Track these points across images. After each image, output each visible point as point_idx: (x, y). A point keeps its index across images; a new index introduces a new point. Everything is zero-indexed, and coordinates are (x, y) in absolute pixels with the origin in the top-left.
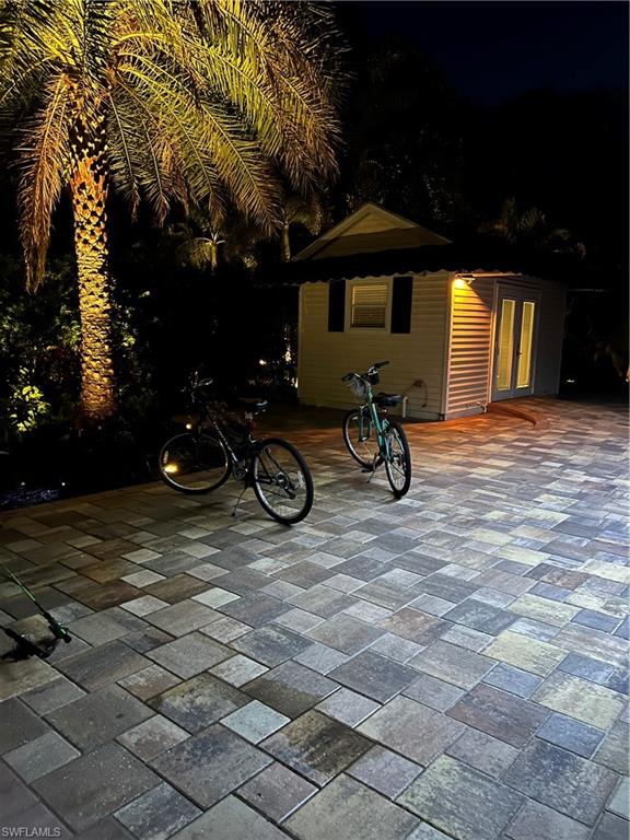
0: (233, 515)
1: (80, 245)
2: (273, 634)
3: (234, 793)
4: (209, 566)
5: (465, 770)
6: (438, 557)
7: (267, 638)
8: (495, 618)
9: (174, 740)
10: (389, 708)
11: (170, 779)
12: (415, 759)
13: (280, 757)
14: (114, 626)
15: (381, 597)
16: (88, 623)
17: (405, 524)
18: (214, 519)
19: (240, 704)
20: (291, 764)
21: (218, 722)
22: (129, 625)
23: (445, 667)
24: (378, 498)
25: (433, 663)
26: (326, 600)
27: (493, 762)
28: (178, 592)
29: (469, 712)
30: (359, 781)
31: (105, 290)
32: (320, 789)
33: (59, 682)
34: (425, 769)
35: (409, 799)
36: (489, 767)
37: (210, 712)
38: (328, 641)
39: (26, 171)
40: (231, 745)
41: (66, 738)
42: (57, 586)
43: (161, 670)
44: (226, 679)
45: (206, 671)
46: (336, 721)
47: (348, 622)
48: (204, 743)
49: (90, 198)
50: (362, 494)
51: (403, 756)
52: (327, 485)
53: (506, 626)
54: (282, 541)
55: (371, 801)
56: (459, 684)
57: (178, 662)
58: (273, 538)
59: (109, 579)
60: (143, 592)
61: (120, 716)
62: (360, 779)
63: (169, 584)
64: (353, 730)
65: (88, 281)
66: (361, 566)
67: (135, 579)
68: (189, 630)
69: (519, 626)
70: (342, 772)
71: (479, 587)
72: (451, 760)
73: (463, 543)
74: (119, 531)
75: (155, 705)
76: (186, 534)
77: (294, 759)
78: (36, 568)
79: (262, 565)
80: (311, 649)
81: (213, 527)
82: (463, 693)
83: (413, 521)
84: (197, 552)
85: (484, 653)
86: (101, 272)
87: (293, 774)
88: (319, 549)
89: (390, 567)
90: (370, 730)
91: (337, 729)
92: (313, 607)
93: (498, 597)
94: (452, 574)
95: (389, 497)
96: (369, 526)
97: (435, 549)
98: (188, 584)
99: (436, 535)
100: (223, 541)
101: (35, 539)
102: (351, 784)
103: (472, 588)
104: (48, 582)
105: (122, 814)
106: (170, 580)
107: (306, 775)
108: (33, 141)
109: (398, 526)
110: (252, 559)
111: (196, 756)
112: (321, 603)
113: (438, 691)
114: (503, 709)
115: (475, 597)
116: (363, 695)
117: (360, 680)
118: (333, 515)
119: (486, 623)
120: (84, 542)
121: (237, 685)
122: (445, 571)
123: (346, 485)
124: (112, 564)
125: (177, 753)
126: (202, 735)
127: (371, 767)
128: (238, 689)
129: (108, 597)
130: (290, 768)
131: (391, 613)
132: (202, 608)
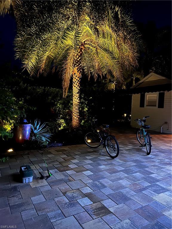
0: (100, 154)
1: (74, 87)
2: (98, 183)
3: (73, 215)
4: (89, 165)
5: (132, 224)
6: (152, 172)
7: (96, 184)
8: (161, 190)
9: (65, 202)
10: (119, 206)
11: (61, 209)
12: (120, 219)
13: (87, 211)
14: (62, 176)
15: (130, 179)
16: (57, 174)
17: (146, 162)
18: (95, 154)
19: (83, 197)
20: (89, 213)
21: (76, 200)
22: (65, 176)
23: (139, 199)
24: (142, 154)
25: (136, 197)
26: (115, 178)
27: (141, 224)
28: (80, 170)
29: (140, 211)
30: (103, 220)
31: (79, 97)
32: (93, 219)
33: (47, 185)
34: (121, 221)
35: (114, 227)
36: (139, 225)
37: (75, 198)
38: (111, 187)
39: (64, 71)
40: (77, 206)
41: (44, 197)
42: (54, 165)
43: (69, 186)
44: (82, 191)
45: (78, 189)
46: (104, 206)
47: (118, 184)
48: (71, 204)
49: (76, 76)
50: (138, 153)
51: (117, 217)
52: (129, 149)
53: (163, 192)
54: (109, 162)
55: (104, 225)
56: (141, 204)
57: (73, 186)
58: (108, 161)
59: (65, 165)
60: (72, 169)
61: (56, 195)
62: (104, 219)
63: (78, 168)
64: (107, 209)
65: (75, 95)
66: (128, 171)
67: (71, 166)
68: (78, 179)
69: (167, 193)
70: (100, 217)
71: (160, 181)
72: (129, 221)
73: (161, 169)
74: (72, 155)
75: (64, 194)
76: (87, 157)
77: (90, 212)
78: (51, 161)
79: (102, 167)
80: (105, 188)
81: (94, 156)
82: (141, 206)
83: (149, 161)
84: (88, 161)
85: (153, 198)
86: (78, 93)
87: (88, 215)
88: (119, 165)
89: (136, 172)
90: (111, 210)
91: (103, 207)
92: (110, 179)
93: (165, 184)
94: (154, 176)
95: (145, 154)
96: (136, 161)
97: (152, 169)
98: (83, 169)
99: (154, 166)
100: (95, 160)
101: (54, 154)
102: (101, 220)
103: (158, 181)
104: (53, 164)
105: (49, 214)
106: (79, 167)
107: (91, 216)
108: (66, 64)
109: (144, 162)
110: (101, 165)
111: (68, 206)
112: (113, 178)
113: (134, 204)
114: (151, 212)
115: (158, 183)
116: (114, 201)
117: (114, 198)
118: (127, 157)
119: (157, 190)
120: (64, 156)
121: (84, 193)
122: (152, 175)
123: (134, 150)
124: (68, 162)
125: (65, 204)
126: (72, 202)
127: (108, 217)
128: (84, 194)
129: (64, 169)
130: (88, 213)
131: (131, 183)
132: (83, 175)
